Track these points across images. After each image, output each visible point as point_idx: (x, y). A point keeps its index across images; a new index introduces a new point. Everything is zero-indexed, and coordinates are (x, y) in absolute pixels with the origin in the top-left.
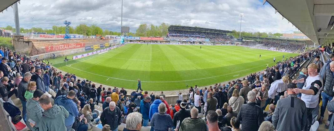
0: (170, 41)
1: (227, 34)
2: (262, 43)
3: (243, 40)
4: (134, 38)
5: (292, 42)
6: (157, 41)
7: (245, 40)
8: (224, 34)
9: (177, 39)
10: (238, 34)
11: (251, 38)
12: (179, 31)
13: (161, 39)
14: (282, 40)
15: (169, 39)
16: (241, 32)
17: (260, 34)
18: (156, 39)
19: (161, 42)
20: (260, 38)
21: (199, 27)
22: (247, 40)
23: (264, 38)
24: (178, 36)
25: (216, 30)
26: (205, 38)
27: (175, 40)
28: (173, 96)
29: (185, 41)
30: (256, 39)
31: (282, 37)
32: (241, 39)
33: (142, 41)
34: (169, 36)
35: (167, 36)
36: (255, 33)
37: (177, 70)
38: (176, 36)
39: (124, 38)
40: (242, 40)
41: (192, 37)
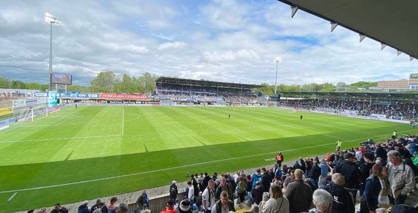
0: (159, 101)
1: (251, 89)
2: (322, 102)
3: (281, 98)
4: (85, 96)
5: (407, 99)
6: (135, 101)
7: (285, 98)
8: (247, 90)
9: (173, 97)
10: (272, 88)
11: (299, 94)
12: (174, 85)
13: (143, 97)
14: (374, 95)
15: (157, 98)
16: (277, 85)
17: (318, 87)
18: (134, 97)
19: (142, 102)
20: (316, 93)
21: (208, 80)
22: (288, 98)
23: (326, 93)
24: (174, 93)
25: (233, 85)
26: (216, 96)
27: (167, 99)
28: (163, 196)
29: (186, 100)
30: (308, 96)
31: (376, 88)
32: (277, 96)
33: (104, 100)
34: (157, 93)
35: (154, 94)
36: (305, 86)
37: (170, 148)
38: (171, 93)
39: (58, 95)
40: (279, 97)
41: (197, 94)
